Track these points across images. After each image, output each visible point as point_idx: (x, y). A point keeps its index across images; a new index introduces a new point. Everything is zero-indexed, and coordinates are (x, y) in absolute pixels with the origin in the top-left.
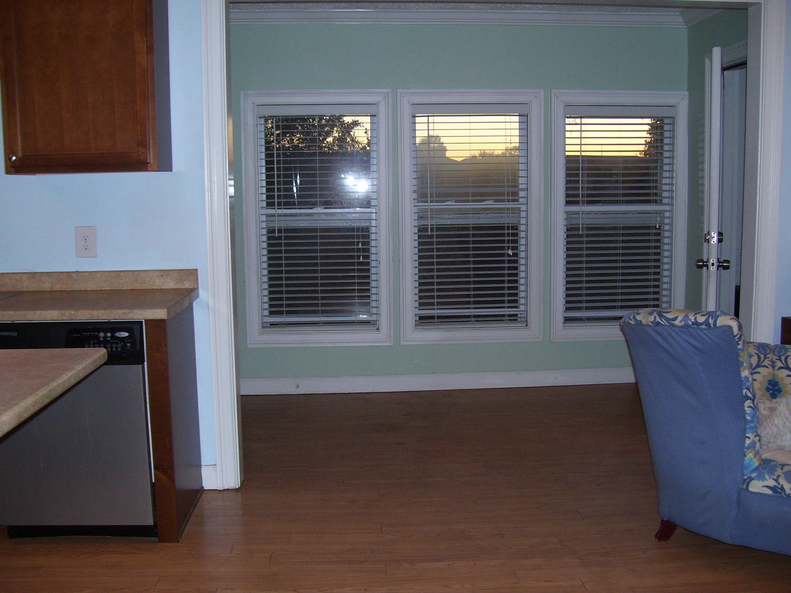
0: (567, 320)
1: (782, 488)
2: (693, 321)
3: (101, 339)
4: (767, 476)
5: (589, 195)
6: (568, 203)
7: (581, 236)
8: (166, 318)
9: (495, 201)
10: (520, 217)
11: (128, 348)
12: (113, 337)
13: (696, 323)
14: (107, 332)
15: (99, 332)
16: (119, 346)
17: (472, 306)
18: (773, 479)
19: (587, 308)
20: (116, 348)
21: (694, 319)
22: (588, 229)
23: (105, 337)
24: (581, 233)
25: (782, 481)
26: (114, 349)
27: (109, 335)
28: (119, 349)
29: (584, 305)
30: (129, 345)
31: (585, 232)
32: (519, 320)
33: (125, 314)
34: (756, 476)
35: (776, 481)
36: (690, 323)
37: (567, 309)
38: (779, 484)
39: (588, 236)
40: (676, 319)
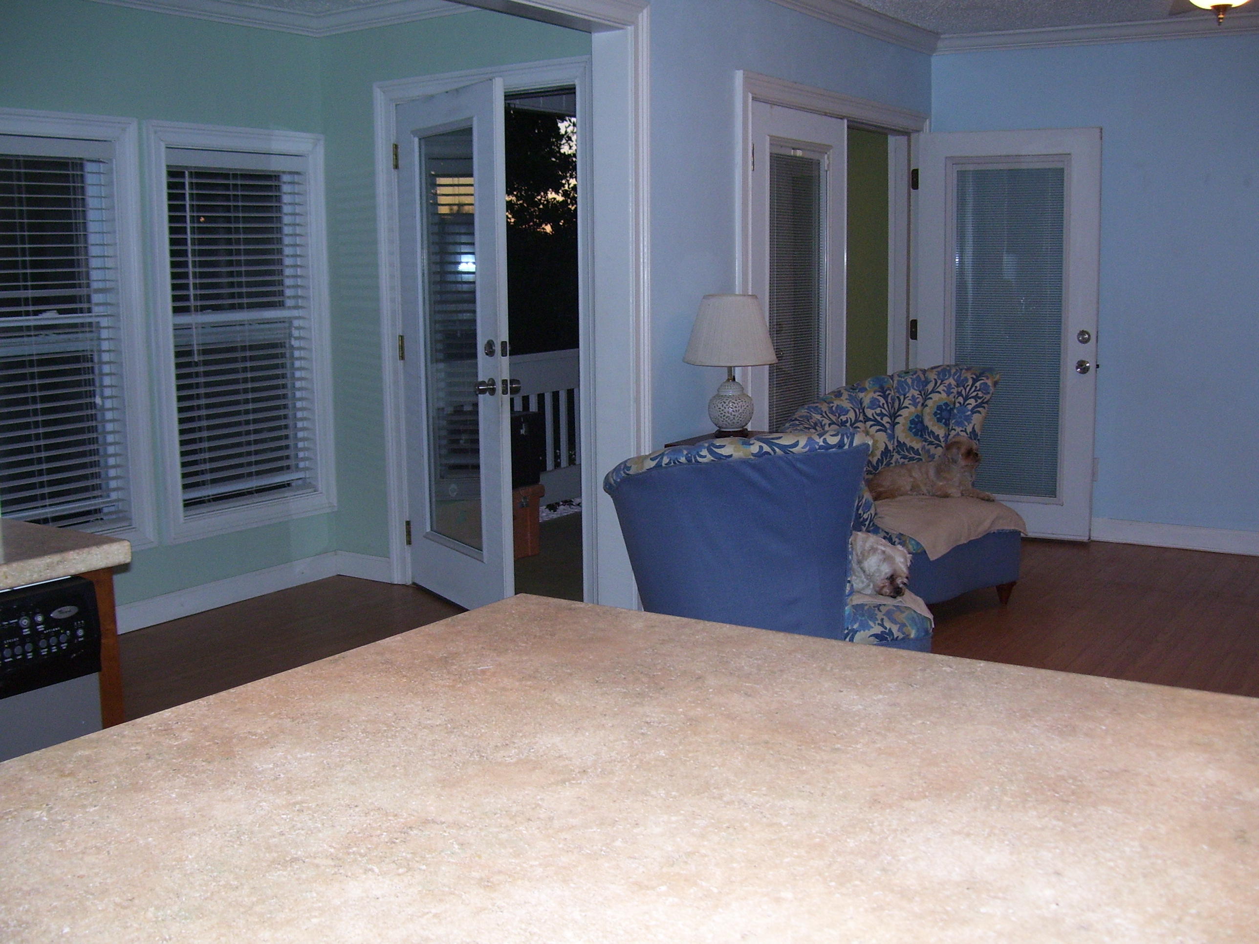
0: (189, 504)
1: (891, 632)
2: (821, 443)
3: (26, 632)
4: (871, 623)
5: (203, 297)
6: (176, 310)
7: (197, 364)
8: (128, 560)
9: (60, 312)
10: (99, 339)
11: (80, 639)
12: (48, 622)
13: (828, 447)
14: (35, 614)
15: (19, 618)
16: (63, 638)
17: (48, 502)
18: (879, 624)
19: (214, 481)
20: (58, 645)
21: (824, 442)
22: (205, 352)
23: (33, 625)
24: (196, 360)
25: (888, 624)
26: (54, 650)
27: (39, 618)
28: (64, 646)
29: (208, 477)
30: (80, 632)
31: (202, 358)
32: (106, 518)
33: (49, 566)
34: (860, 625)
35: (882, 625)
36: (817, 447)
37: (185, 487)
38: (886, 628)
39: (206, 363)
40: (796, 445)
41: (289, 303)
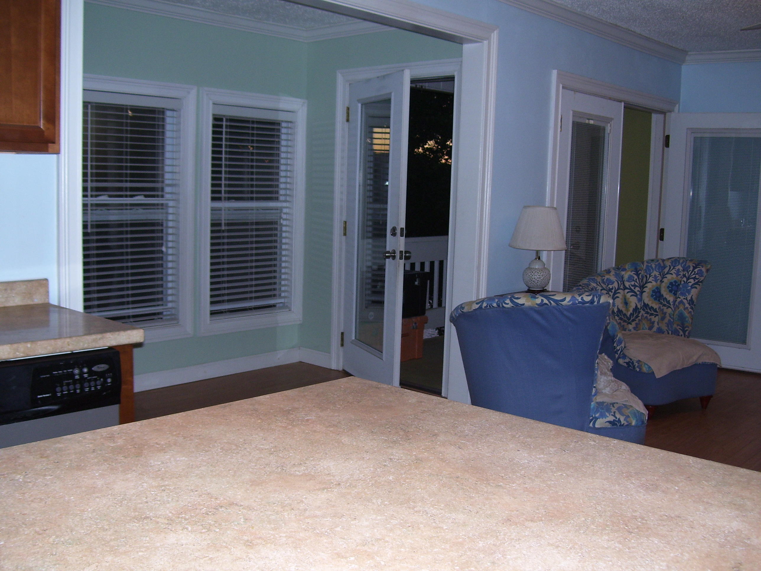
0: (213, 313)
1: (619, 421)
2: (580, 300)
3: (77, 377)
4: (607, 414)
5: (229, 192)
6: (213, 199)
7: (223, 231)
8: (142, 341)
9: (146, 196)
10: (167, 213)
11: (109, 384)
12: (91, 373)
13: (584, 302)
14: (83, 367)
15: (73, 368)
16: (98, 382)
17: (131, 306)
18: (612, 415)
19: (229, 301)
20: (96, 386)
21: (581, 299)
22: (228, 224)
23: (81, 374)
24: (223, 229)
25: (618, 416)
26: (93, 389)
27: (85, 370)
28: (99, 387)
29: (226, 298)
30: (109, 380)
31: (227, 228)
32: (164, 318)
33: (95, 341)
34: (600, 415)
35: (614, 416)
36: (577, 302)
37: (212, 303)
38: (616, 418)
39: (229, 231)
40: (564, 300)
41: (282, 198)
